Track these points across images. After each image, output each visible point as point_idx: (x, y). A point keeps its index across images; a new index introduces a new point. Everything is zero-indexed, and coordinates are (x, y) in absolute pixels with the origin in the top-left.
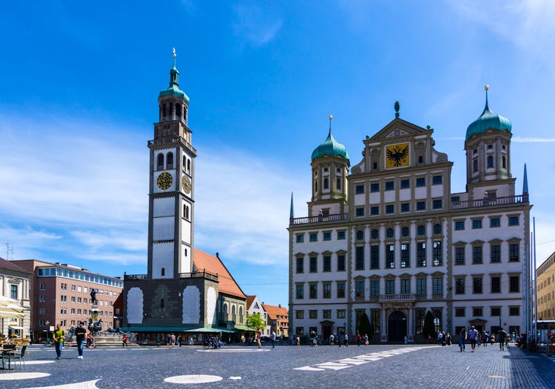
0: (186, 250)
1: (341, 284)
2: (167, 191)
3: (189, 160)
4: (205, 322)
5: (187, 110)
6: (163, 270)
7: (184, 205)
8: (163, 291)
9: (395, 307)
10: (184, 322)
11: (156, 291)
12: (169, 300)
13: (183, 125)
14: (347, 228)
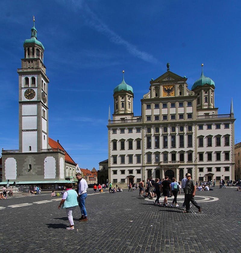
0: (44, 136)
1: (138, 156)
2: (31, 100)
3: (45, 83)
4: (59, 177)
5: (43, 54)
6: (30, 147)
7: (43, 110)
8: (30, 160)
9: (169, 168)
10: (45, 178)
11: (25, 160)
12: (34, 165)
13: (41, 62)
14: (141, 126)
